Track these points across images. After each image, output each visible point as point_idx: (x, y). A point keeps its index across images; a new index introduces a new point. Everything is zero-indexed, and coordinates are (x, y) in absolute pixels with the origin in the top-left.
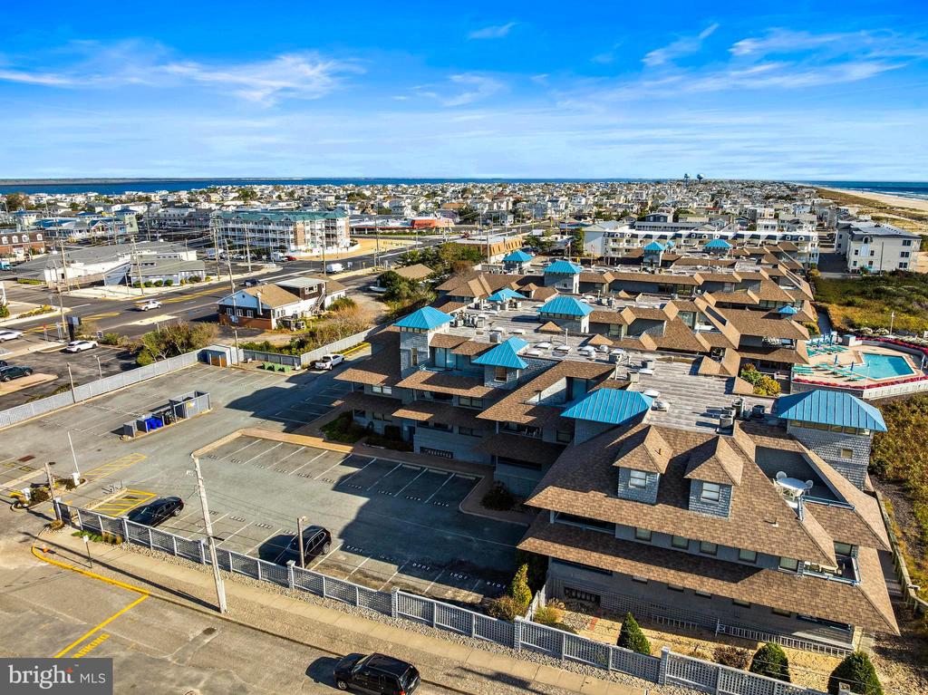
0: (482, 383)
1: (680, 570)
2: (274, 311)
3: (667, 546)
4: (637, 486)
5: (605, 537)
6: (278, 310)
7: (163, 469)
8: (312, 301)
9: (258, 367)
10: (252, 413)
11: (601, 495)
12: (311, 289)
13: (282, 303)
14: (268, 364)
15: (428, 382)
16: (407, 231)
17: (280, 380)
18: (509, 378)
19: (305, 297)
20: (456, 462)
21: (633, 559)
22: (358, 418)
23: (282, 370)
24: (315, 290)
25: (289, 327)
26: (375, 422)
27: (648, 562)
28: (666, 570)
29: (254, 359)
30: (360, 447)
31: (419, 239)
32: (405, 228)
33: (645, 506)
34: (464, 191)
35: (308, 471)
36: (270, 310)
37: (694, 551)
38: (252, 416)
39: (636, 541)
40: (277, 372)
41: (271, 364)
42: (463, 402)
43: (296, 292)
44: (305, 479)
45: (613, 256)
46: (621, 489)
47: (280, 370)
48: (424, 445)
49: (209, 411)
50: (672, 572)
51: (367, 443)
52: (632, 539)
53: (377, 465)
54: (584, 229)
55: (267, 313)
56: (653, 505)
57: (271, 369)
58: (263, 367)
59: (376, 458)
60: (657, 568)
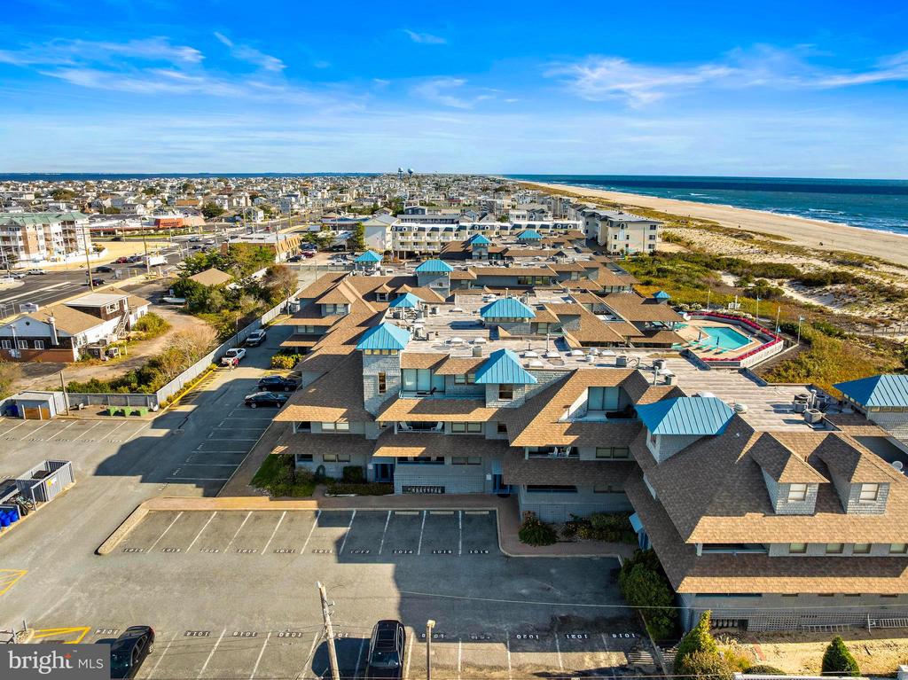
0: (483, 403)
1: (845, 576)
2: (76, 339)
3: (821, 554)
4: (797, 500)
5: (759, 559)
6: (80, 336)
7: (69, 584)
8: (115, 321)
9: (98, 414)
10: (140, 477)
11: (758, 516)
12: (112, 307)
13: (83, 327)
14: (113, 409)
15: (415, 411)
16: (152, 231)
17: (142, 426)
18: (518, 395)
19: (107, 318)
20: (452, 497)
21: (796, 575)
22: (302, 463)
23: (137, 414)
24: (117, 308)
25: (98, 356)
26: (326, 465)
27: (812, 575)
28: (832, 579)
29: (86, 404)
30: (322, 499)
31: (174, 241)
32: (149, 229)
33: (806, 519)
34: (185, 187)
35: (284, 544)
36: (69, 338)
37: (847, 553)
38: (142, 481)
39: (792, 555)
40: (128, 417)
41: (117, 408)
42: (456, 428)
43: (96, 312)
44: (288, 555)
45: (402, 249)
46: (779, 506)
47: (132, 414)
48: (407, 483)
49: (73, 484)
50: (839, 579)
51: (330, 493)
52: (786, 554)
53: (362, 518)
54: (364, 224)
55: (66, 343)
56: (813, 515)
57: (122, 414)
58: (107, 413)
59: (354, 509)
60: (824, 579)
